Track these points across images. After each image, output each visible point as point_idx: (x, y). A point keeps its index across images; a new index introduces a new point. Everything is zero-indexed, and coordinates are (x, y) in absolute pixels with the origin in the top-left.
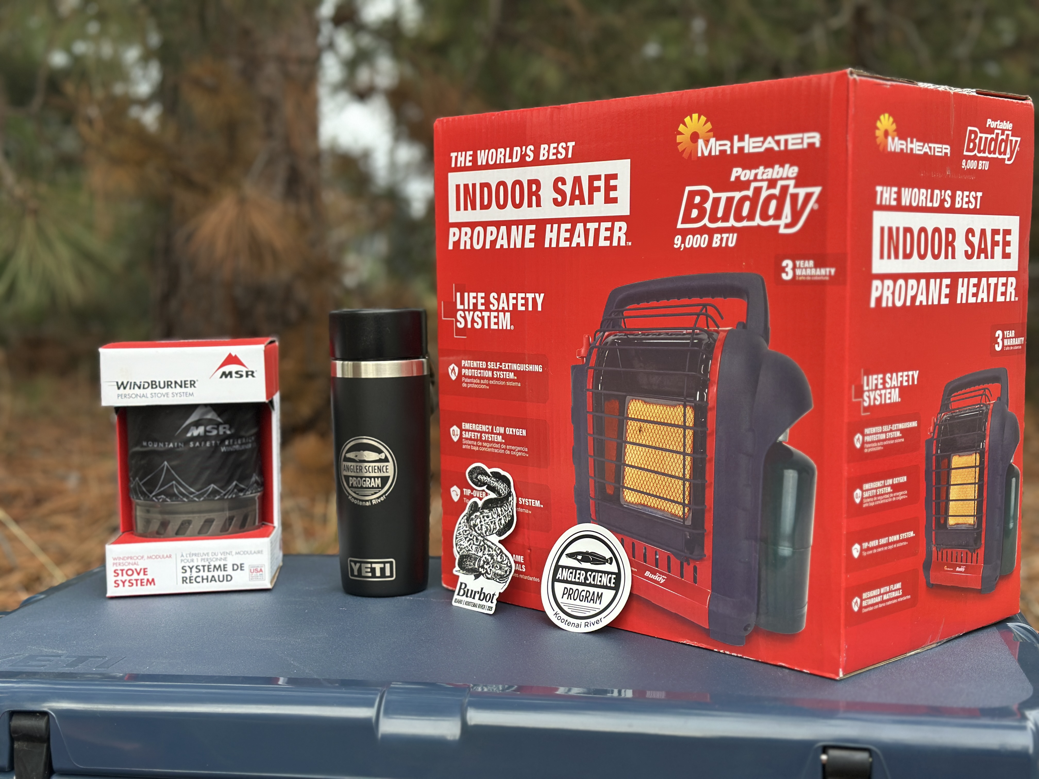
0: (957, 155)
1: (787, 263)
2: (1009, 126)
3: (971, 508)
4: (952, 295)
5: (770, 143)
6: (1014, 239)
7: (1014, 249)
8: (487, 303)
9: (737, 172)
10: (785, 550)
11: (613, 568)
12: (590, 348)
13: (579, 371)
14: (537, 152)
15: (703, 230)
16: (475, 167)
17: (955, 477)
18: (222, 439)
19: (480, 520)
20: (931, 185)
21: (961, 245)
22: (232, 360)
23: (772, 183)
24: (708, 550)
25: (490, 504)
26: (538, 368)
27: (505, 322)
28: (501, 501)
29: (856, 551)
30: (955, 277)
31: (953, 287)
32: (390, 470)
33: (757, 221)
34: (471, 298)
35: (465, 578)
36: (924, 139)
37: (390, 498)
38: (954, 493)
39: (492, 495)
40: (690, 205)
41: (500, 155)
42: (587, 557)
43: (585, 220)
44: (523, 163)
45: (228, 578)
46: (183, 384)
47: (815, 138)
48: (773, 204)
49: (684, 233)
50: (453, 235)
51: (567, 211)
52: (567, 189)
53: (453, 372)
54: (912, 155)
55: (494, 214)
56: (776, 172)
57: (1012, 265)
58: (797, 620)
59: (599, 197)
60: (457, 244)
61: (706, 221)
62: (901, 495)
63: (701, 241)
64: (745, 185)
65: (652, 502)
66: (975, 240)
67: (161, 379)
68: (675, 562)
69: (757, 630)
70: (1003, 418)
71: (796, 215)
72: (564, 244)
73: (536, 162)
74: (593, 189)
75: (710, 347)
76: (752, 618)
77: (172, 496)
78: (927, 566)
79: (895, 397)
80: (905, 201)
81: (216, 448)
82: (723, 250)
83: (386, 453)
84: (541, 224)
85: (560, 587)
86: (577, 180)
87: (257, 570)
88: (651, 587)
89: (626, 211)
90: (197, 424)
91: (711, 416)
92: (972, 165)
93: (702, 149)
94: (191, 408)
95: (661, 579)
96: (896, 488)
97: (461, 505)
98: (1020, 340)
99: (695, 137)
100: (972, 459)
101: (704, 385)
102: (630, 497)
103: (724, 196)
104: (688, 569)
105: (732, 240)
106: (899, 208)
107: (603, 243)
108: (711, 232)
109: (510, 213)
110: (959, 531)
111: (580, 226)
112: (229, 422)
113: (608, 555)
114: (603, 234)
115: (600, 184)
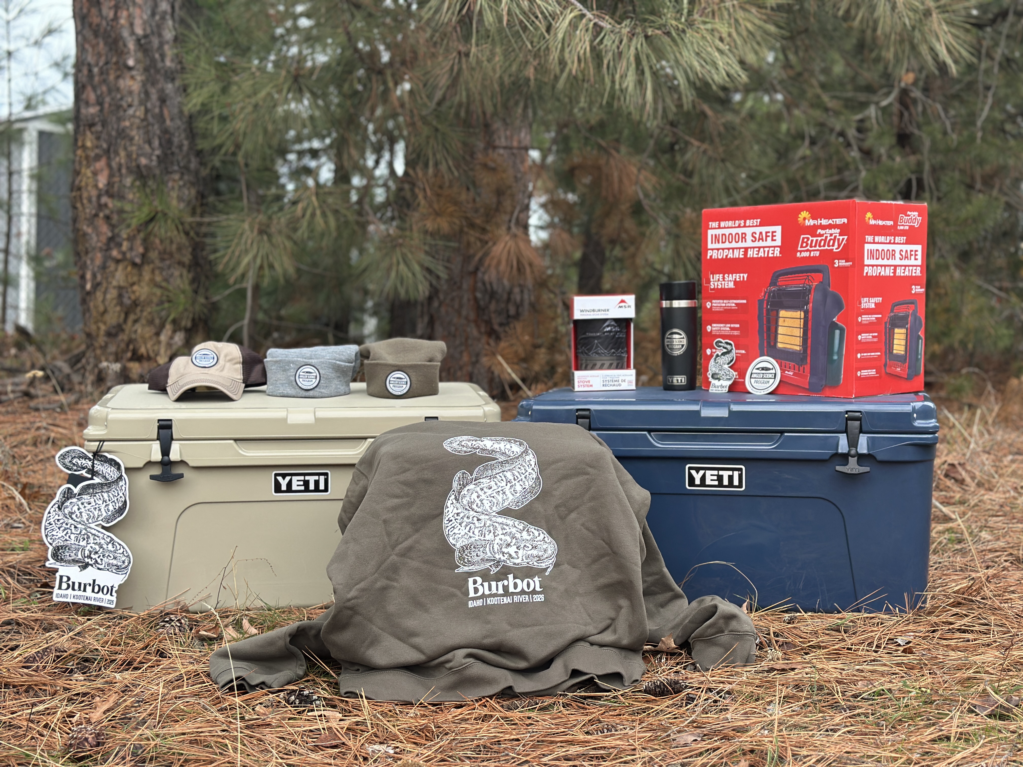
0: (896, 224)
1: (836, 261)
2: (916, 213)
3: (903, 348)
4: (895, 272)
5: (830, 221)
6: (919, 253)
7: (919, 257)
8: (724, 278)
9: (819, 231)
10: (835, 357)
11: (773, 371)
12: (765, 293)
13: (761, 302)
14: (745, 223)
15: (807, 251)
16: (719, 228)
17: (896, 336)
18: (616, 332)
19: (720, 360)
20: (886, 235)
21: (898, 255)
22: (623, 301)
23: (831, 235)
24: (808, 361)
25: (724, 354)
26: (745, 301)
27: (731, 285)
28: (729, 352)
29: (859, 356)
30: (896, 266)
31: (895, 270)
32: (685, 342)
33: (826, 247)
34: (717, 276)
35: (713, 381)
36: (883, 220)
37: (685, 352)
38: (896, 342)
39: (725, 350)
40: (803, 242)
41: (730, 223)
42: (763, 369)
43: (764, 247)
44: (739, 226)
45: (620, 385)
46: (604, 311)
47: (845, 220)
48: (832, 242)
49: (801, 251)
50: (710, 253)
51: (757, 244)
52: (757, 236)
53: (708, 305)
54: (878, 225)
55: (727, 245)
56: (833, 231)
57: (919, 262)
58: (839, 380)
59: (769, 239)
60: (711, 257)
61: (808, 247)
62: (876, 340)
63: (806, 254)
64: (822, 235)
65: (788, 346)
66: (904, 254)
67: (597, 308)
68: (797, 366)
69: (826, 386)
70: (915, 318)
71: (839, 245)
72: (755, 256)
73: (745, 226)
74: (767, 236)
75: (810, 291)
76: (824, 383)
77: (598, 354)
78: (885, 365)
79: (873, 306)
80: (876, 240)
81: (614, 336)
82: (814, 257)
83: (683, 335)
84: (746, 249)
85: (753, 380)
86: (761, 233)
87: (630, 382)
88: (788, 377)
89: (780, 244)
90: (608, 326)
91: (810, 315)
92: (902, 228)
93: (807, 223)
94: (605, 320)
95: (791, 373)
96: (873, 337)
97: (711, 356)
98: (923, 290)
99: (805, 219)
100: (903, 331)
101: (807, 303)
102: (780, 345)
103: (815, 239)
104: (801, 368)
105: (817, 254)
106: (874, 243)
107: (770, 255)
108: (810, 251)
109: (734, 245)
110: (898, 357)
111: (762, 250)
112: (619, 326)
113: (771, 367)
114: (771, 252)
115: (770, 234)
